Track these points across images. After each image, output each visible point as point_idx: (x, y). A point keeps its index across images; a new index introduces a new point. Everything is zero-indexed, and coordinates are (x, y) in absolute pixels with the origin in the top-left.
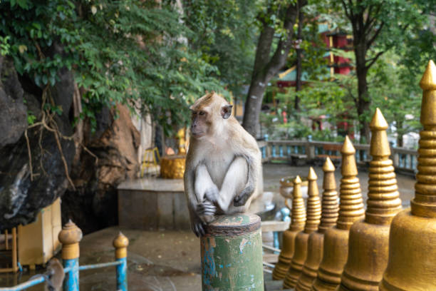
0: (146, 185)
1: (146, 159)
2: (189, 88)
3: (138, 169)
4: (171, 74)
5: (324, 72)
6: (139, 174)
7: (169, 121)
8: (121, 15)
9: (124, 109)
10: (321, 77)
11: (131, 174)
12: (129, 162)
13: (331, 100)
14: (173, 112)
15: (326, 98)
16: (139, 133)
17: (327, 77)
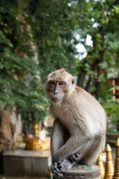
0: (18, 153)
1: (18, 140)
2: (41, 101)
3: (14, 145)
4: (32, 93)
5: (110, 98)
6: (14, 148)
7: (31, 119)
8: (5, 60)
9: (7, 113)
10: (108, 101)
11: (10, 147)
12: (9, 141)
13: (114, 112)
14: (32, 114)
15: (112, 111)
16: (15, 126)
17: (111, 100)
